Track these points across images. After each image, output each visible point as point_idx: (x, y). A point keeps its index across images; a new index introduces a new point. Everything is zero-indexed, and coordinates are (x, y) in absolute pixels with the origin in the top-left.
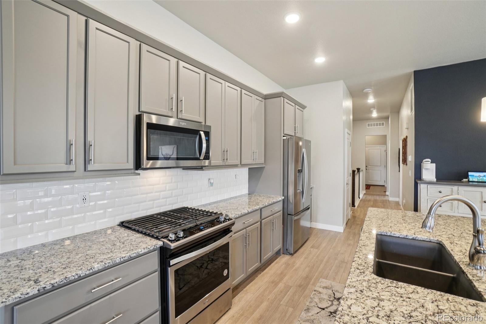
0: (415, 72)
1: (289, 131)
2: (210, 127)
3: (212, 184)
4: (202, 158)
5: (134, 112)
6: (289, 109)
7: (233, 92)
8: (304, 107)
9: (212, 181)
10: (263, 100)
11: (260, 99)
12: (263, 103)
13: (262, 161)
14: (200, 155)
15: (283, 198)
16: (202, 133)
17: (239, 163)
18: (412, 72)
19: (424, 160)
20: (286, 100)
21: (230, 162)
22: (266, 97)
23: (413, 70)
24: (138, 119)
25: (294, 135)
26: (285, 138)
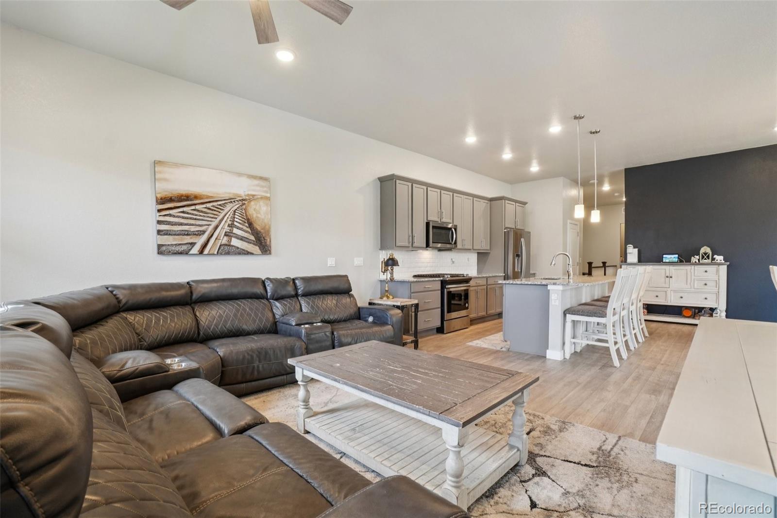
0: (626, 170)
1: (510, 224)
2: (456, 226)
3: (453, 262)
4: (453, 243)
5: (426, 221)
6: (510, 207)
7: (468, 201)
8: (525, 203)
9: (454, 260)
10: (489, 202)
11: (486, 201)
12: (489, 204)
13: (489, 248)
14: (452, 241)
15: (504, 275)
16: (453, 230)
17: (472, 248)
18: (623, 170)
19: (628, 246)
20: (507, 201)
21: (466, 247)
22: (491, 200)
23: (623, 168)
24: (428, 224)
25: (514, 227)
26: (506, 230)
